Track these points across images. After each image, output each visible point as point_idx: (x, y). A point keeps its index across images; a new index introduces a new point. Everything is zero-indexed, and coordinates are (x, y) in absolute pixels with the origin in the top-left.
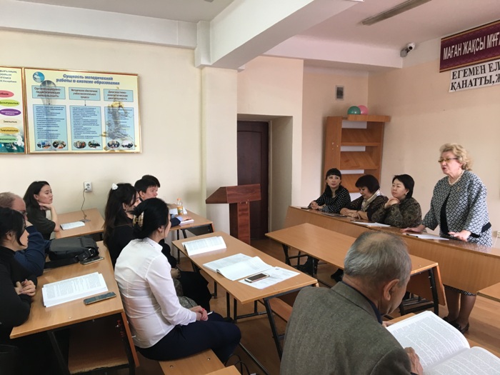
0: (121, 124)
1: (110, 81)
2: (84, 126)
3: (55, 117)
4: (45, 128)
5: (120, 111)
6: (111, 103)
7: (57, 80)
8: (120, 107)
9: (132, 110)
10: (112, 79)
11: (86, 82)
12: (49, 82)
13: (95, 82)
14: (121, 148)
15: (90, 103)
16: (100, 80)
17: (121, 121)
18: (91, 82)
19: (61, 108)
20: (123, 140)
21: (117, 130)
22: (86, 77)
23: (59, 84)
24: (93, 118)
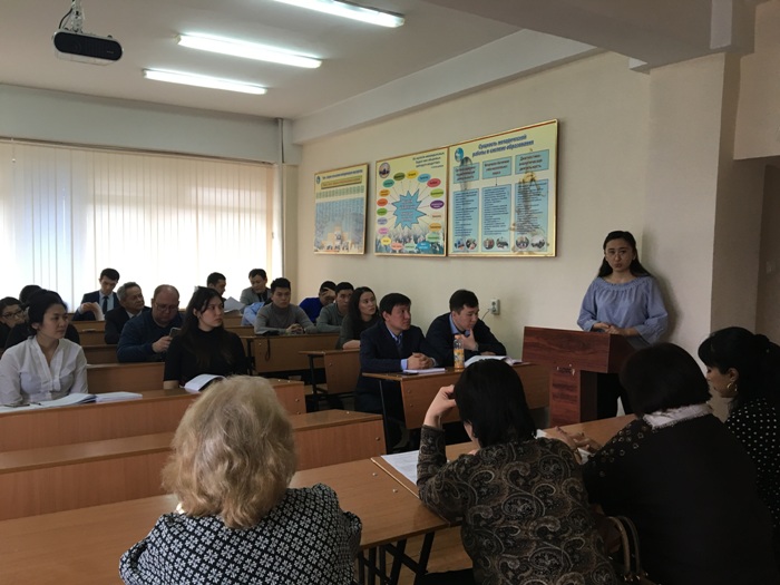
0: (533, 208)
1: (524, 141)
2: (495, 217)
3: (470, 206)
4: (461, 223)
5: (532, 188)
6: (522, 176)
7: (474, 155)
8: (532, 180)
9: (546, 183)
10: (525, 137)
11: (499, 149)
12: (467, 159)
13: (508, 148)
14: (530, 248)
15: (502, 181)
16: (513, 143)
17: (533, 203)
18: (503, 148)
19: (475, 193)
20: (533, 235)
21: (527, 220)
22: (500, 143)
23: (475, 160)
24: (503, 202)
